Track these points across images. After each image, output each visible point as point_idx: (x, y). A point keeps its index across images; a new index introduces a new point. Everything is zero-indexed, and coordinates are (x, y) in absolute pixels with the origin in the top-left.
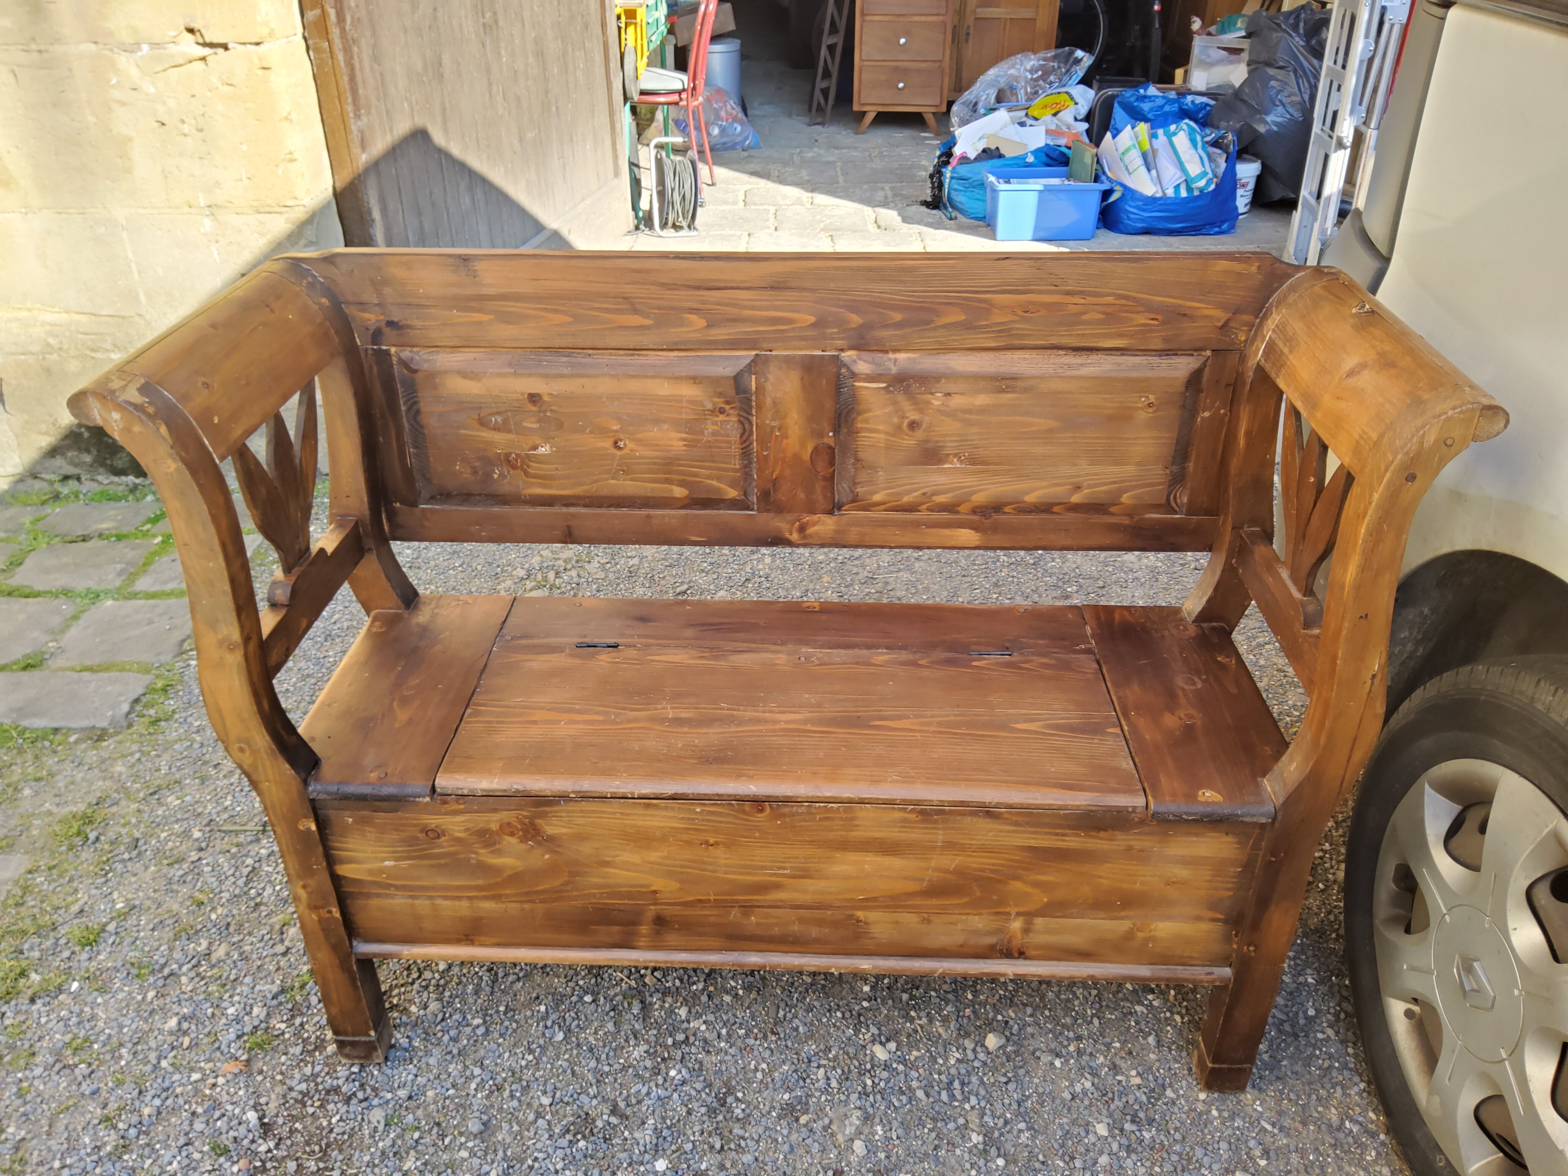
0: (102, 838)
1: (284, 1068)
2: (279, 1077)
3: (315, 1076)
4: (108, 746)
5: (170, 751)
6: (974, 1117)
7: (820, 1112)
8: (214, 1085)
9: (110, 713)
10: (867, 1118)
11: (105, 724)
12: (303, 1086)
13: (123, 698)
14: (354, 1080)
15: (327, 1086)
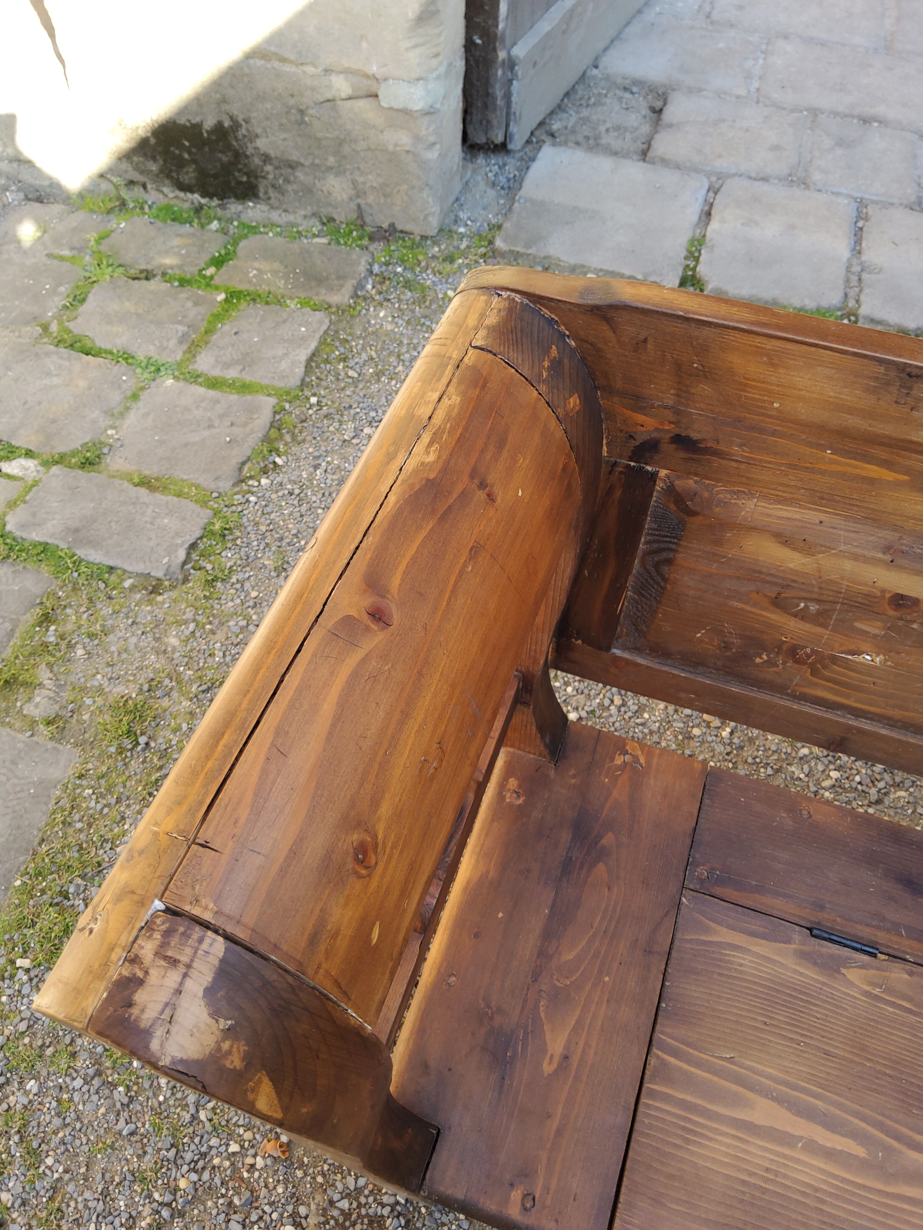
0: (153, 744)
1: (326, 1167)
2: (320, 1179)
3: (359, 1191)
4: (163, 602)
5: (225, 629)
8: (253, 1166)
9: (165, 560)
11: (160, 574)
12: (344, 1204)
13: (179, 541)
14: (400, 1214)
15: (371, 1211)
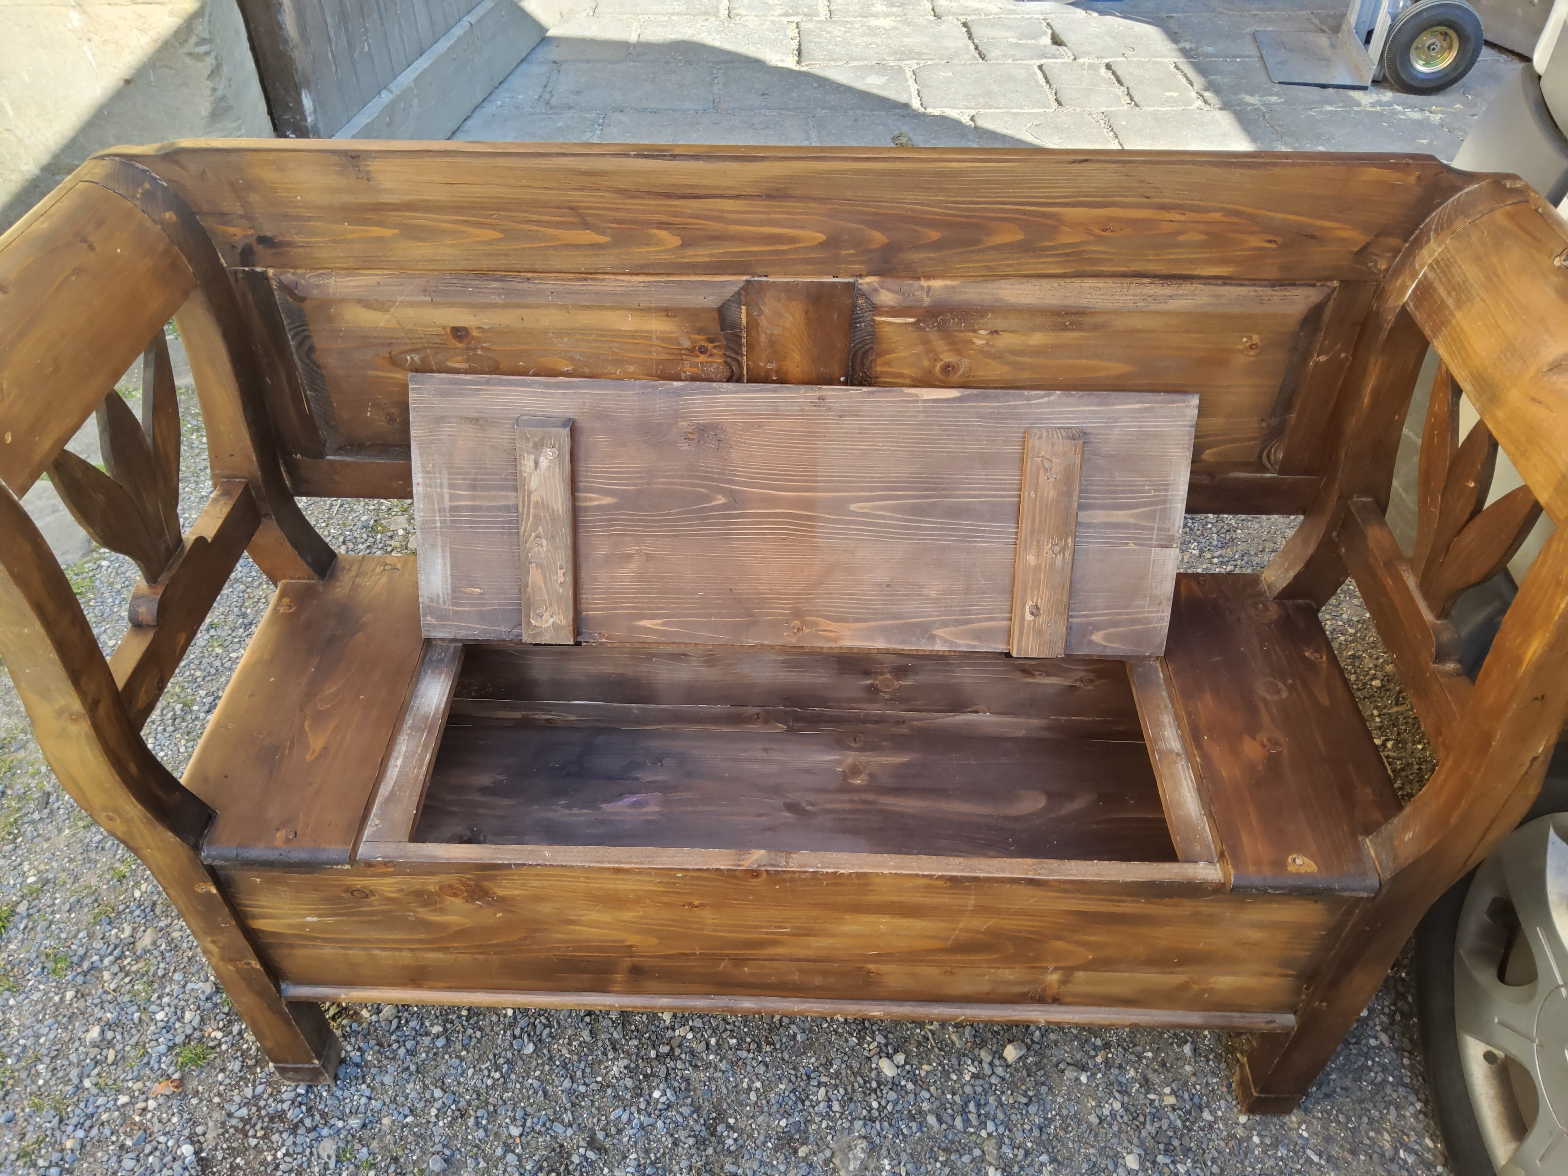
0: (9, 792)
1: (222, 1088)
2: (216, 1100)
3: (257, 1098)
6: (990, 1147)
7: (821, 1144)
8: (144, 1110)
10: (873, 1149)
12: (244, 1112)
14: (301, 1104)
15: (271, 1111)
